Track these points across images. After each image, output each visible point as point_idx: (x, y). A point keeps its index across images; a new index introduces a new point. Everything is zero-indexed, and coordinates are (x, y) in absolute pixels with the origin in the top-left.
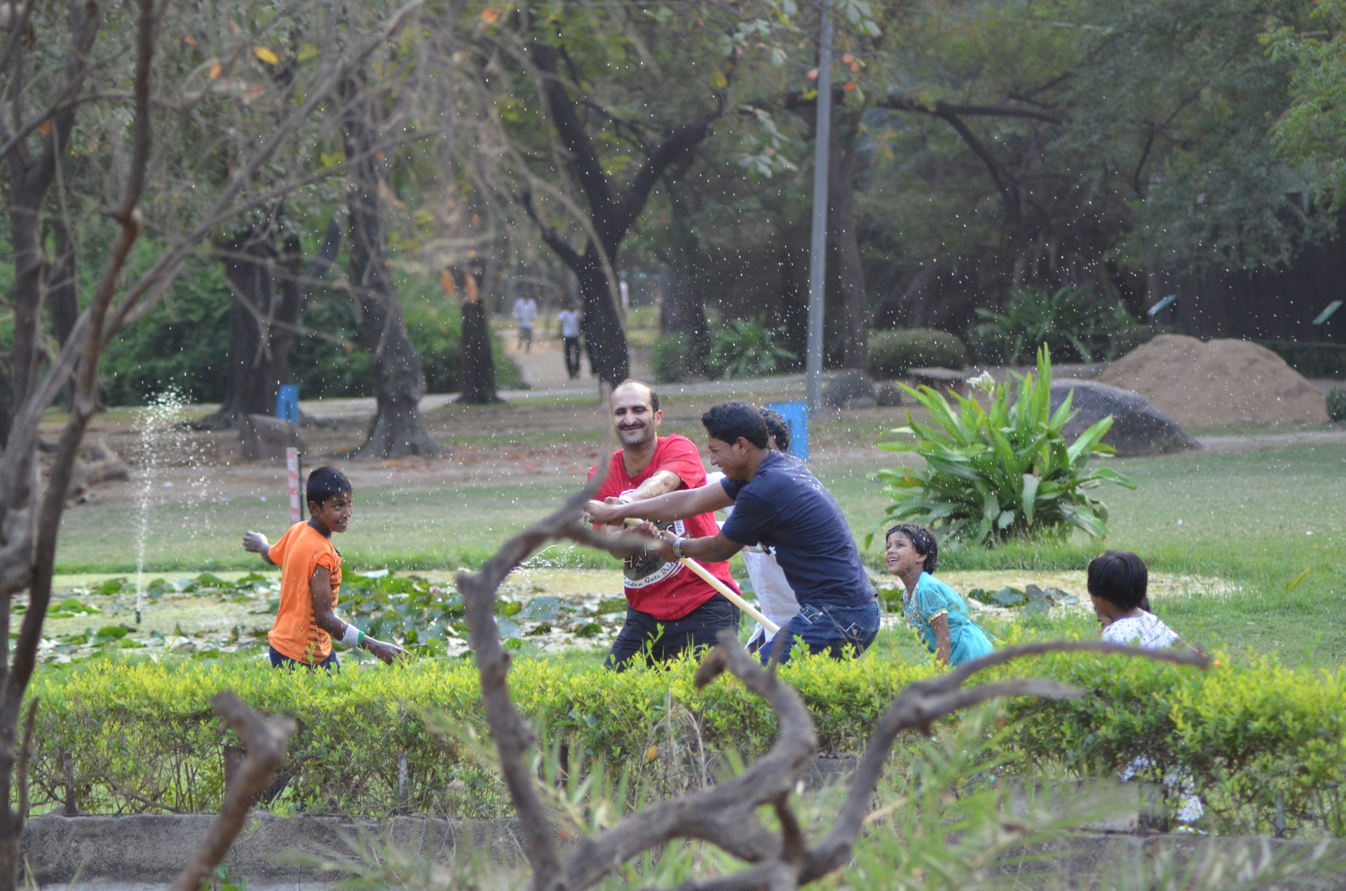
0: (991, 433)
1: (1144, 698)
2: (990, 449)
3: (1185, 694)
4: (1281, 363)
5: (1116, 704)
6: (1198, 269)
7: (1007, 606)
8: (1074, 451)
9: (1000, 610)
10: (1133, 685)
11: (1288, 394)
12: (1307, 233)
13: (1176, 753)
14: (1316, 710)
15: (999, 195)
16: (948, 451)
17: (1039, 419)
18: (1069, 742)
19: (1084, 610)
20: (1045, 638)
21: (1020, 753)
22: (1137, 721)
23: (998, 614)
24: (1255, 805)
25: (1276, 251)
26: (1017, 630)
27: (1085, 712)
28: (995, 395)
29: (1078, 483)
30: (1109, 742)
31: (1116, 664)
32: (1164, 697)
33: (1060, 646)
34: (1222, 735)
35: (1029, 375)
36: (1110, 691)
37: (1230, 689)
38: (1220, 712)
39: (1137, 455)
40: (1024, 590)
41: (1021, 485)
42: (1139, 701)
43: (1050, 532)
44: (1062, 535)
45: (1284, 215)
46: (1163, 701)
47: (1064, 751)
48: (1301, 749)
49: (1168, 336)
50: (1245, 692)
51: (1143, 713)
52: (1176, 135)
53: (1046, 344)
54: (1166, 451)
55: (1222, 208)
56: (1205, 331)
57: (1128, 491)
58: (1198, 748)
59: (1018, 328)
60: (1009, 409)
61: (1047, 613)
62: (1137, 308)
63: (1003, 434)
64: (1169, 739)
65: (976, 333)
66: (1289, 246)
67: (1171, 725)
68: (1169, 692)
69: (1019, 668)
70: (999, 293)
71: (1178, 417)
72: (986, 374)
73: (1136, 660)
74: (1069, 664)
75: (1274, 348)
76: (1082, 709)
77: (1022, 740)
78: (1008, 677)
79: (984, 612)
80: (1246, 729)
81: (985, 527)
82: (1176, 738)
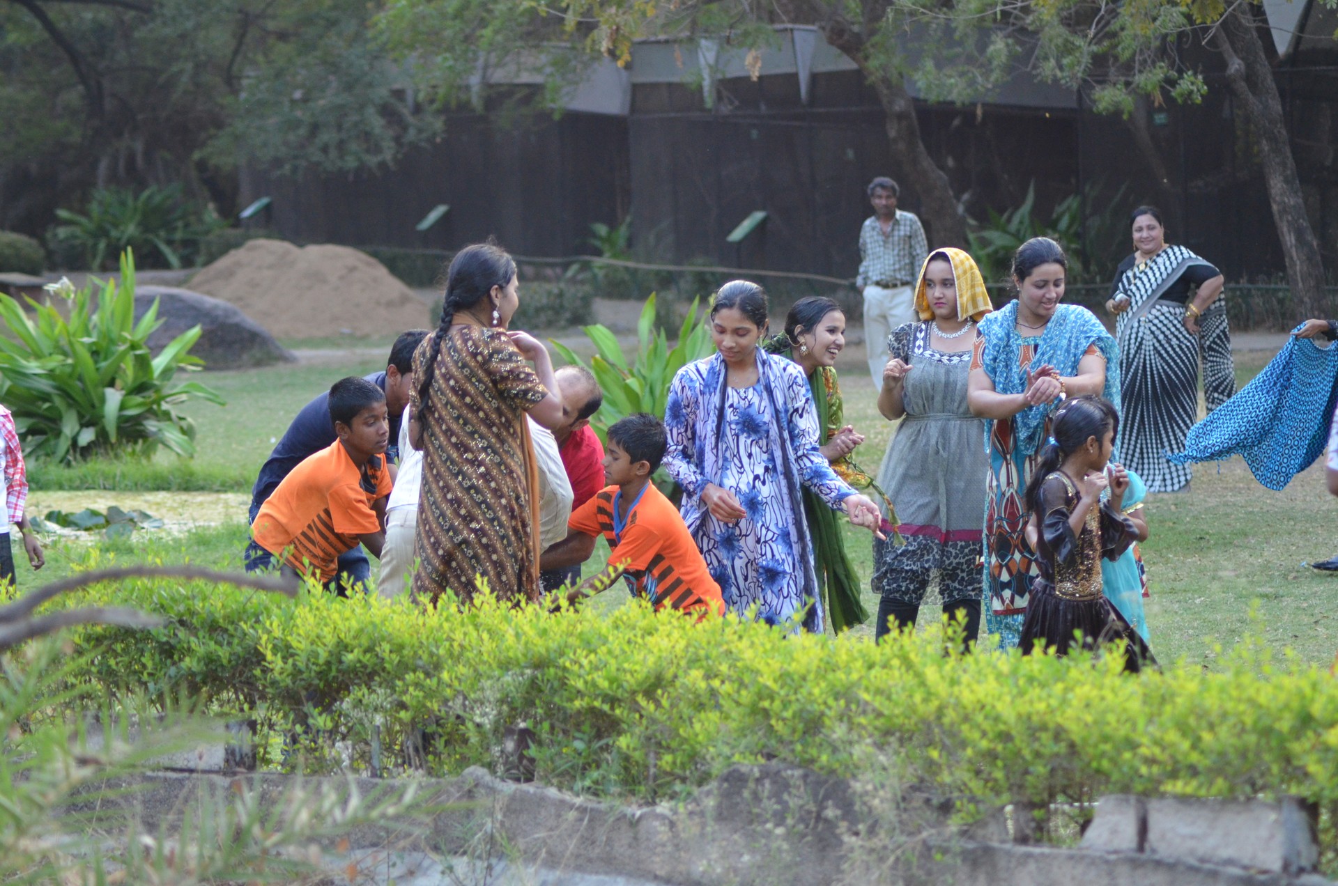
0: (71, 344)
1: (231, 628)
2: (70, 361)
3: (275, 624)
4: (382, 271)
5: (201, 634)
6: (295, 169)
7: (87, 529)
8: (159, 363)
9: (79, 533)
10: (219, 615)
11: (390, 304)
12: (411, 135)
13: (265, 687)
14: (415, 641)
15: (81, 88)
16: (24, 362)
17: (122, 328)
18: (150, 675)
19: (169, 534)
20: (126, 562)
21: (97, 686)
22: (223, 653)
23: (77, 537)
24: (349, 743)
25: (378, 150)
26: (95, 554)
27: (168, 643)
28: (74, 302)
29: (163, 398)
30: (193, 674)
31: (201, 592)
32: (253, 627)
33: (139, 572)
34: (314, 668)
35: (112, 282)
36: (194, 621)
37: (323, 618)
38: (312, 644)
39: (227, 368)
40: (104, 512)
41: (103, 400)
42: (226, 630)
43: (134, 451)
44: (147, 453)
45: (387, 111)
46: (251, 631)
47: (145, 684)
48: (399, 683)
49: (262, 242)
50: (339, 622)
51: (229, 644)
52: (271, 25)
53: (129, 249)
54: (258, 364)
55: (322, 102)
56: (300, 237)
57: (217, 407)
58: (289, 681)
59: (101, 232)
60: (89, 319)
61: (129, 537)
62: (229, 211)
63: (83, 344)
64: (257, 672)
65: (55, 235)
66: (392, 144)
67: (261, 657)
68: (258, 621)
69: (96, 595)
70: (80, 194)
71: (272, 328)
72: (65, 280)
73: (223, 587)
74: (151, 591)
75: (374, 255)
76: (165, 639)
77: (100, 672)
78: (84, 605)
79: (61, 536)
80: (341, 662)
81: (64, 444)
82: (265, 671)
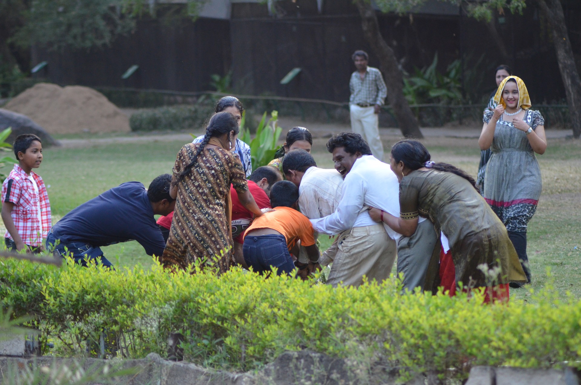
1: (28, 283)
3: (50, 281)
4: (104, 100)
5: (12, 286)
6: (59, 48)
10: (22, 276)
11: (108, 116)
12: (119, 29)
13: (45, 312)
14: (122, 289)
22: (24, 295)
25: (101, 37)
31: (13, 264)
32: (39, 282)
34: (70, 303)
36: (9, 279)
37: (75, 278)
38: (69, 290)
42: (25, 284)
45: (107, 18)
46: (38, 284)
48: (113, 310)
49: (43, 85)
50: (83, 279)
51: (27, 291)
55: (73, 13)
56: (63, 82)
58: (57, 310)
62: (26, 69)
64: (42, 305)
66: (109, 34)
67: (43, 297)
68: (41, 279)
71: (48, 129)
73: (23, 262)
75: (100, 91)
80: (83, 299)
82: (45, 304)
